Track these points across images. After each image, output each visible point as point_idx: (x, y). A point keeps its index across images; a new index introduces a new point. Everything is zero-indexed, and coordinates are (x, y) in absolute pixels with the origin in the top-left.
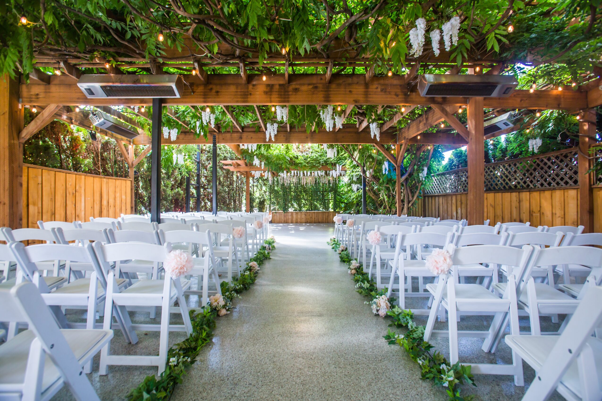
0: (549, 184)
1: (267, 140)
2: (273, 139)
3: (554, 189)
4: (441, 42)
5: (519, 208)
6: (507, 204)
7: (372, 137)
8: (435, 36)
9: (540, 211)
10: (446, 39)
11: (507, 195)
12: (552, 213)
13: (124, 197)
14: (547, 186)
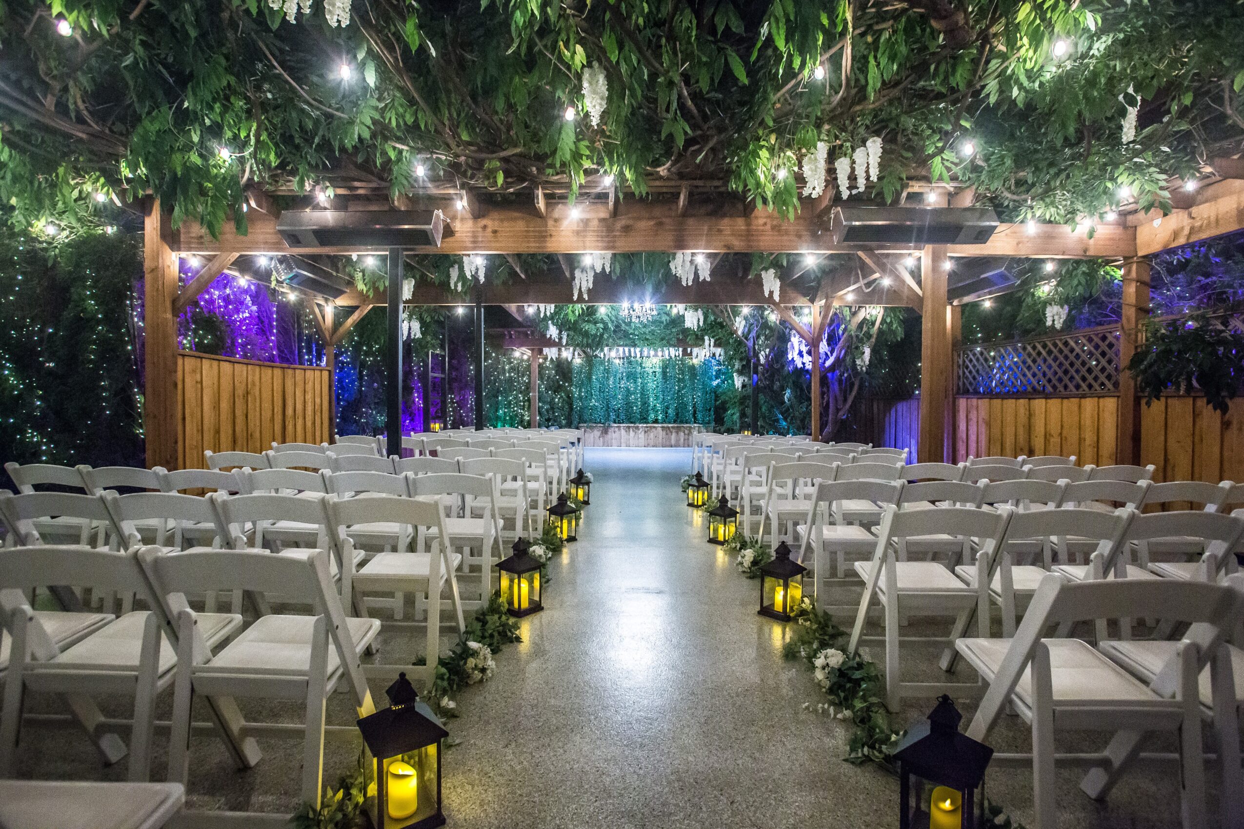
0: (1078, 387)
1: (575, 298)
2: (586, 297)
3: (1084, 396)
4: (853, 178)
5: (1029, 428)
6: (1009, 418)
7: (767, 294)
8: (842, 166)
9: (1061, 434)
10: (860, 172)
11: (1010, 403)
12: (1080, 439)
13: (318, 400)
14: (1074, 389)
